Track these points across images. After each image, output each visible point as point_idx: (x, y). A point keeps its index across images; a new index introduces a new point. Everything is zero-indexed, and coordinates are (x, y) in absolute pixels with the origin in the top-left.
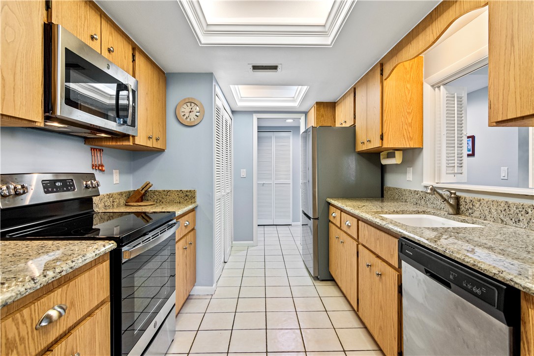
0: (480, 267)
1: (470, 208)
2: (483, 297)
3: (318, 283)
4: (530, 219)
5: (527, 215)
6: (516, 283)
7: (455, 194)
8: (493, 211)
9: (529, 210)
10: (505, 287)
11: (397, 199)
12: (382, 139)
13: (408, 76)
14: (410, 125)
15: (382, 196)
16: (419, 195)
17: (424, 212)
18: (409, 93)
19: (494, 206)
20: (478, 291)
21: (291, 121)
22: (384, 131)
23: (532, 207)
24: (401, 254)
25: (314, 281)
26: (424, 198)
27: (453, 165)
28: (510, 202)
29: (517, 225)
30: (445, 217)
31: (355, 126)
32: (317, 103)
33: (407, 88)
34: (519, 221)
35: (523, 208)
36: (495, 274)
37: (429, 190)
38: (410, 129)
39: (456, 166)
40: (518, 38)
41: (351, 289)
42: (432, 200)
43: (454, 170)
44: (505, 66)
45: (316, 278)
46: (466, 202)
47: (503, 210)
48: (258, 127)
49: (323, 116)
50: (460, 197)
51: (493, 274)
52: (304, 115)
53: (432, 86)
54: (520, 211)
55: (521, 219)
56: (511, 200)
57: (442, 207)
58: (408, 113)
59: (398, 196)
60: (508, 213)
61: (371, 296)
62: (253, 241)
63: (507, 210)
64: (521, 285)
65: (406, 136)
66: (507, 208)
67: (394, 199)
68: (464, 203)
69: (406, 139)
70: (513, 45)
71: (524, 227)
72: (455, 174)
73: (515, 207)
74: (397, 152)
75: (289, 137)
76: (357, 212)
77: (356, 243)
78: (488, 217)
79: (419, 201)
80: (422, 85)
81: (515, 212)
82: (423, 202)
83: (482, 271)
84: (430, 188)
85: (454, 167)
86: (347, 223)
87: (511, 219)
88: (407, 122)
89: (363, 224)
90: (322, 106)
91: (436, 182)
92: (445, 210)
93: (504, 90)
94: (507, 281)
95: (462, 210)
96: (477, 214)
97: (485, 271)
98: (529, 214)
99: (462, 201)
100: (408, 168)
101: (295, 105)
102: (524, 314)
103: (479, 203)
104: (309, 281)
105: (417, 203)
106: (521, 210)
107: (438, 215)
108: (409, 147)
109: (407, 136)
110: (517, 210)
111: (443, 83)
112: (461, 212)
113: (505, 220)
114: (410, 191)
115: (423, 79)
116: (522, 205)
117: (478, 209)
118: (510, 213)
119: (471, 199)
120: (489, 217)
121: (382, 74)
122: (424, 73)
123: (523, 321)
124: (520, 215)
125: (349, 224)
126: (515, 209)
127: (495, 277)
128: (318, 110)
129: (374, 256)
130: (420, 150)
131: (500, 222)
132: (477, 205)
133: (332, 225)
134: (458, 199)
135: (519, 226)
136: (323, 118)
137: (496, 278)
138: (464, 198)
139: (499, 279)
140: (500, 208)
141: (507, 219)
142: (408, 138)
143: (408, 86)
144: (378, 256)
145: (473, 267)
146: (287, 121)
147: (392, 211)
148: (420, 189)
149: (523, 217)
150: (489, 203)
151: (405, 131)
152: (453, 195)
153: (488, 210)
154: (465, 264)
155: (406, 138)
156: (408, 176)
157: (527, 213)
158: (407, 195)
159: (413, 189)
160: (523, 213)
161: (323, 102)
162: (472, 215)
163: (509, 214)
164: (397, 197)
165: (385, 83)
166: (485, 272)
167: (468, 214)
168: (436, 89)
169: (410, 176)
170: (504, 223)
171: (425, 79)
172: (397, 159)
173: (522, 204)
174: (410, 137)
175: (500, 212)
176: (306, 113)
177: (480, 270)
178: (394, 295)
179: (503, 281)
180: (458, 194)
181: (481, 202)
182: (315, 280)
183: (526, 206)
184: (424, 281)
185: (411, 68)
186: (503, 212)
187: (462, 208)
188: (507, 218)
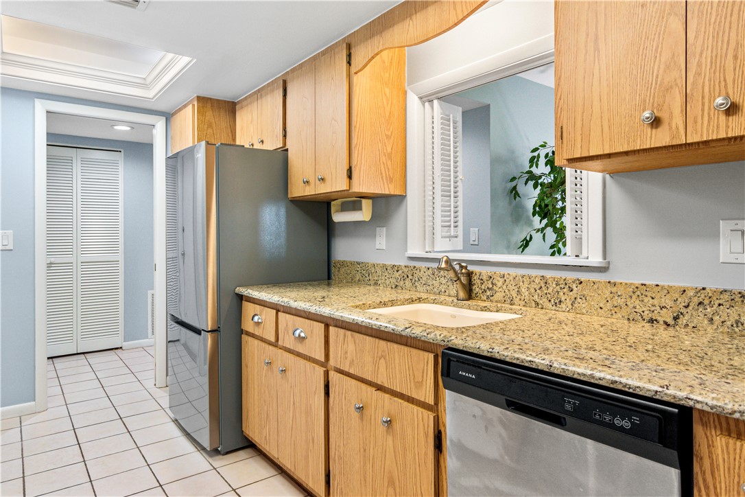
0: (626, 384)
1: (488, 288)
2: (634, 431)
3: (219, 462)
4: (575, 298)
5: (571, 293)
6: (698, 402)
7: (466, 268)
8: (523, 290)
9: (574, 286)
10: (676, 410)
11: (359, 280)
12: (350, 177)
13: (387, 75)
14: (390, 156)
15: (329, 278)
16: (400, 272)
17: (420, 300)
18: (388, 103)
19: (526, 283)
20: (626, 424)
21: (126, 128)
22: (354, 164)
23: (578, 282)
24: (448, 379)
25: (210, 460)
26: (410, 277)
27: (448, 224)
28: (548, 277)
29: (557, 309)
30: (454, 306)
31: (287, 150)
32: (199, 99)
33: (385, 94)
34: (560, 302)
35: (566, 284)
36: (657, 392)
37: (443, 263)
38: (389, 163)
39: (452, 226)
40: (605, 40)
41: (307, 458)
42: (424, 279)
43: (450, 232)
44: (584, 77)
45: (215, 452)
46: (482, 280)
47: (537, 287)
48: (47, 133)
49: (210, 126)
50: (472, 273)
51: (653, 393)
52: (164, 118)
53: (421, 98)
54: (561, 288)
55: (563, 299)
56: (548, 274)
57: (443, 290)
58: (388, 137)
59: (360, 275)
60: (545, 292)
61: (365, 464)
62: (35, 401)
63: (544, 288)
64: (706, 404)
65: (384, 175)
66: (543, 286)
67: (352, 282)
68: (479, 281)
69: (385, 180)
70: (597, 49)
71: (568, 309)
72: (450, 237)
73: (554, 283)
74: (364, 202)
75: (115, 163)
76: (326, 311)
77: (320, 371)
78: (516, 301)
79: (402, 282)
80: (405, 93)
81: (555, 290)
82: (408, 283)
83: (631, 391)
84: (444, 260)
85: (450, 226)
86: (297, 333)
87: (550, 301)
88: (385, 151)
89: (342, 331)
90: (209, 105)
91: (427, 250)
92: (447, 294)
93: (583, 113)
94: (680, 400)
95: (475, 292)
96: (499, 296)
97: (638, 390)
98: (574, 292)
99: (475, 279)
100: (378, 229)
101: (149, 94)
102: (699, 446)
103: (502, 280)
104: (199, 461)
105: (397, 286)
106: (562, 286)
107: (441, 303)
108: (388, 193)
109: (386, 174)
110: (558, 287)
111: (437, 95)
112: (473, 295)
113: (541, 302)
114: (384, 266)
115: (406, 85)
116: (564, 280)
117: (501, 289)
118: (548, 292)
119: (490, 274)
120: (518, 299)
121: (349, 63)
122: (406, 75)
123: (697, 456)
124: (561, 294)
125: (302, 335)
126: (555, 286)
127: (657, 397)
128: (201, 112)
129: (371, 390)
130: (401, 198)
131: (534, 305)
132: (499, 284)
133: (250, 339)
134: (470, 275)
135: (560, 309)
136: (210, 130)
137: (660, 398)
138: (478, 274)
139: (665, 399)
140: (534, 286)
141: (543, 302)
142: (387, 179)
143: (387, 91)
144: (380, 388)
145: (612, 386)
146: (116, 127)
147: (378, 302)
148: (402, 262)
149: (566, 297)
150: (517, 278)
151: (382, 166)
152: (463, 271)
153: (516, 290)
154: (596, 382)
155: (384, 178)
156: (377, 242)
157: (572, 291)
158: (379, 273)
159: (389, 262)
160: (565, 290)
161: (211, 99)
162: (491, 298)
163: (546, 294)
164: (358, 277)
165: (355, 79)
166: (638, 392)
167: (485, 298)
168: (427, 104)
169: (381, 241)
170: (540, 306)
171: (408, 85)
172: (364, 214)
173: (564, 278)
174: (390, 177)
175: (533, 291)
176: (169, 116)
177: (627, 390)
178: (426, 454)
179: (672, 401)
180: (470, 268)
181: (505, 278)
182: (211, 456)
183: (570, 281)
184: (501, 422)
185: (391, 63)
186: (538, 291)
187: (476, 289)
188: (544, 300)
